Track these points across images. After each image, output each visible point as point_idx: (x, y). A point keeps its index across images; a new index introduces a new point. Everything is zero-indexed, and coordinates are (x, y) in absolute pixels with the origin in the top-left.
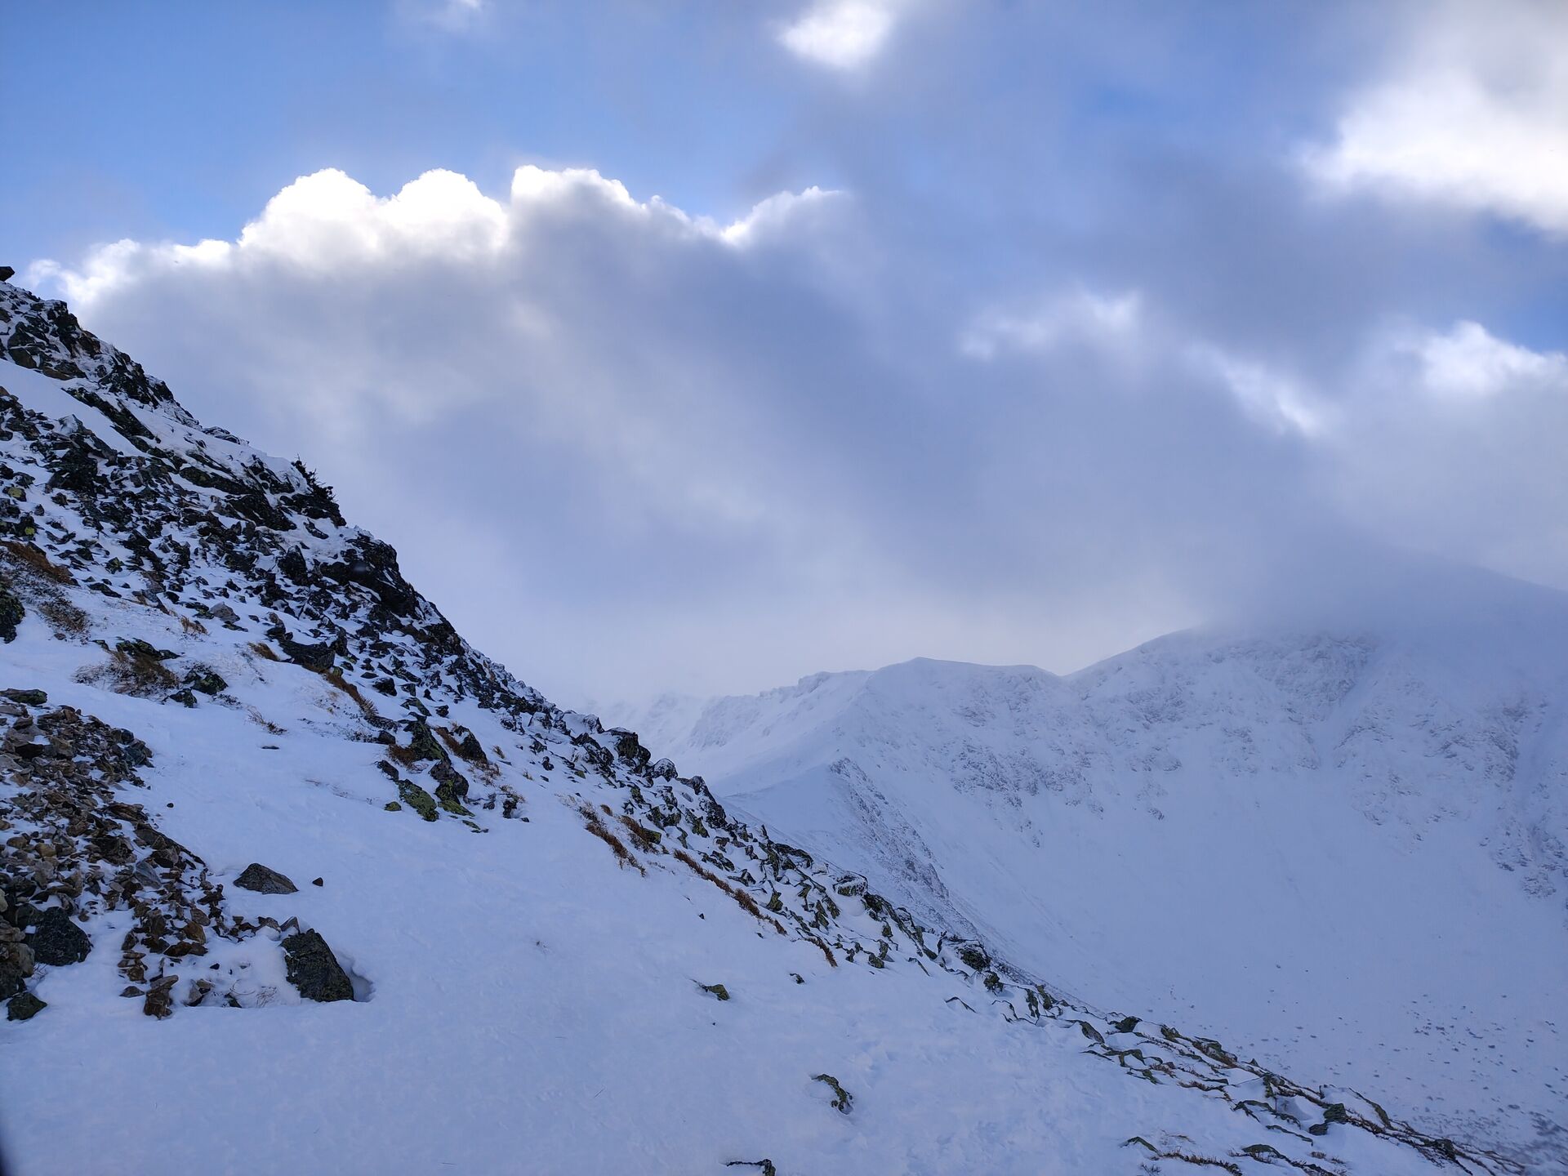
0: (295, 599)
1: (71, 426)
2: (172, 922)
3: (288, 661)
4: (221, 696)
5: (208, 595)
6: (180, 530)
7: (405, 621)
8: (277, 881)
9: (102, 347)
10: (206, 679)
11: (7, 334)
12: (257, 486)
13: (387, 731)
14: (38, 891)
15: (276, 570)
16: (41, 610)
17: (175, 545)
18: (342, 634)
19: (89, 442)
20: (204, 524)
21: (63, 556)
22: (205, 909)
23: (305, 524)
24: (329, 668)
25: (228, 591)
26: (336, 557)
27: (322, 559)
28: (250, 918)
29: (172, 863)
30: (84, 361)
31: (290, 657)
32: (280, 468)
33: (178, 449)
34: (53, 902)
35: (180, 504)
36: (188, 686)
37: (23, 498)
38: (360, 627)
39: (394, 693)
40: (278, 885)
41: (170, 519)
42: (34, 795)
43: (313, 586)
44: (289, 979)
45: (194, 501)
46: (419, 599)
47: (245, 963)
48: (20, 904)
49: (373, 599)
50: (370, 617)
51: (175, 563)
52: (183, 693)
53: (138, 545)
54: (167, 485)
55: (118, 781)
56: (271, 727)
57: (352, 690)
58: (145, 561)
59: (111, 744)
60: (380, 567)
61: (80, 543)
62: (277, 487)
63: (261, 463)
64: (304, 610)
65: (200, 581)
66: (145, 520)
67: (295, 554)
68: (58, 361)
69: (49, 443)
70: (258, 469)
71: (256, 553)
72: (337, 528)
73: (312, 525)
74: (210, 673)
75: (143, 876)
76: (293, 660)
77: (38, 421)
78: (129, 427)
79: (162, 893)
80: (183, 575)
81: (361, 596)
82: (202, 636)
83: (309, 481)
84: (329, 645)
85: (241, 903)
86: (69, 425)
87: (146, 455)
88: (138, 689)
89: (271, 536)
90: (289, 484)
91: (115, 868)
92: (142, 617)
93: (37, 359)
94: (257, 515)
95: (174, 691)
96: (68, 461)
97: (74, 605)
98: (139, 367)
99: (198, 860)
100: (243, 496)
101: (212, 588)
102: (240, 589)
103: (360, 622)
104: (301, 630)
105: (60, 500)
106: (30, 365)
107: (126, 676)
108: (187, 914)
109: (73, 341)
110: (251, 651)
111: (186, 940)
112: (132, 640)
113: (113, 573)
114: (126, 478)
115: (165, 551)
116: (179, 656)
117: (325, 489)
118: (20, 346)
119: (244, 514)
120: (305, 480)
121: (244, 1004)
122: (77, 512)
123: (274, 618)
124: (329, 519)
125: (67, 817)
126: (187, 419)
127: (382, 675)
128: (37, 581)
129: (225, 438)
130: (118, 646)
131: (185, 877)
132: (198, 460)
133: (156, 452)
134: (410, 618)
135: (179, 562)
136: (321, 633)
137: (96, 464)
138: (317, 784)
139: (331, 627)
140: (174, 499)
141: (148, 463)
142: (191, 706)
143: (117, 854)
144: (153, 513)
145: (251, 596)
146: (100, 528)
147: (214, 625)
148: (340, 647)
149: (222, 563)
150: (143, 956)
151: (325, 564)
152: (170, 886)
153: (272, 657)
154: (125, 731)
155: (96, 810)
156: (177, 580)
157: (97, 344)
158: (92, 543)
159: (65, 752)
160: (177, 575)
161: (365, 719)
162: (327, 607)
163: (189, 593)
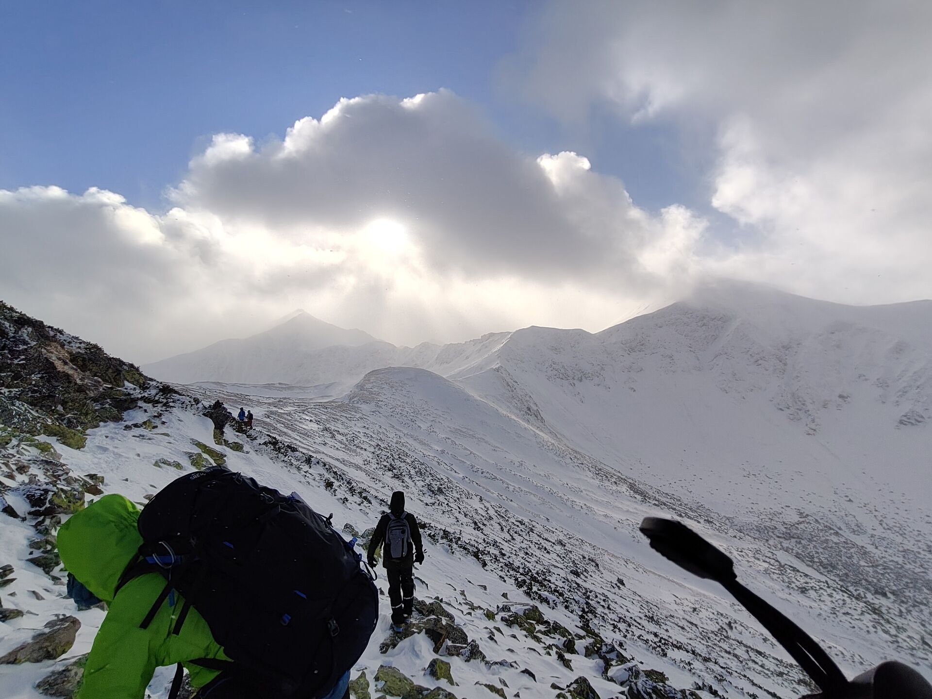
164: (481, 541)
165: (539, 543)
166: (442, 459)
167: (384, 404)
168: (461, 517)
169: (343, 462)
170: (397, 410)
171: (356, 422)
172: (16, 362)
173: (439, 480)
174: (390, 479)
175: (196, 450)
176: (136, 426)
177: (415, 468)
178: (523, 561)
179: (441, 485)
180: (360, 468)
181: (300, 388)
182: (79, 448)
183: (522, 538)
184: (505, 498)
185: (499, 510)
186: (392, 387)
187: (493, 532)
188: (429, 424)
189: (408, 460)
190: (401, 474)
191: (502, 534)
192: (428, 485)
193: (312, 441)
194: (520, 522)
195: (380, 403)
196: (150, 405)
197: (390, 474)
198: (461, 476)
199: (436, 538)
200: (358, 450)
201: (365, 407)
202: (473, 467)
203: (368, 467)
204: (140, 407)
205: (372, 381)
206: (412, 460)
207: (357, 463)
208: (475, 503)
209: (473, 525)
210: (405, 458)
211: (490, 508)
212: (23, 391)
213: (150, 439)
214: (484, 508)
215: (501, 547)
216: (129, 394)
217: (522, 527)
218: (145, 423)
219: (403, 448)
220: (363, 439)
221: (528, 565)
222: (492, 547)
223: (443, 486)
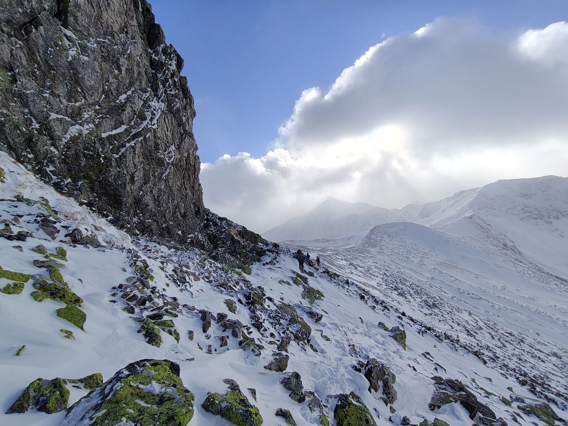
164: (475, 345)
165: (531, 352)
166: (433, 284)
167: (385, 247)
168: (455, 325)
169: (364, 284)
170: (395, 251)
171: (369, 260)
172: (222, 236)
173: (432, 298)
174: (396, 296)
175: (294, 276)
176: (267, 263)
177: (413, 289)
178: (517, 364)
179: (435, 301)
180: (376, 288)
181: (334, 240)
182: (249, 274)
183: (513, 347)
184: (491, 314)
185: (488, 322)
186: (389, 236)
187: (485, 339)
188: (420, 259)
189: (407, 284)
190: (404, 293)
191: (493, 341)
192: (425, 301)
193: (344, 271)
194: (509, 333)
195: (383, 247)
196: (271, 253)
197: (396, 292)
198: (450, 296)
199: (441, 338)
200: (373, 277)
201: (374, 250)
202: (459, 289)
203: (380, 288)
204: (267, 254)
205: (375, 233)
206: (410, 284)
207: (373, 285)
208: (465, 316)
209: (466, 332)
210: (405, 282)
211: (479, 320)
212: (226, 249)
213: (274, 270)
214: (473, 320)
215: (494, 351)
216: (262, 248)
217: (512, 338)
218: (270, 262)
219: (403, 276)
220: (375, 270)
221: (523, 368)
222: (485, 350)
223: (436, 303)
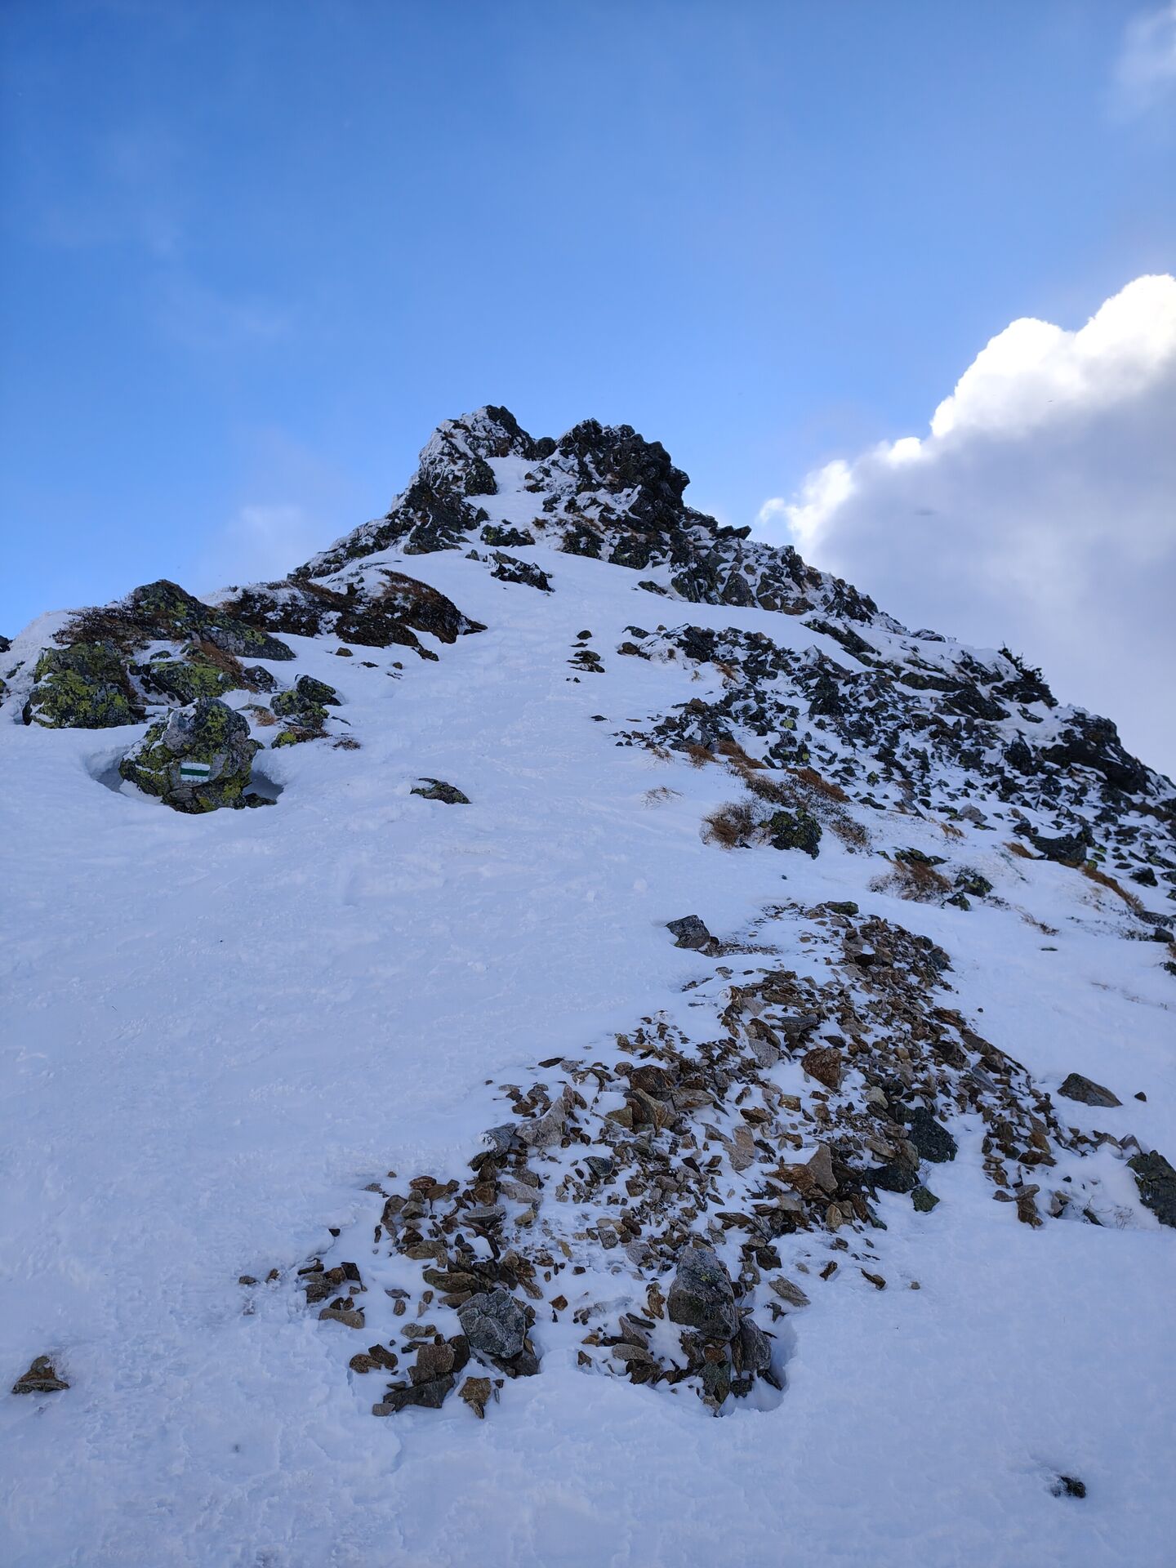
0: (1028, 790)
1: (814, 655)
2: (1016, 1129)
3: (1041, 858)
4: (990, 898)
5: (953, 797)
6: (914, 736)
7: (1136, 799)
8: (1101, 1094)
9: (823, 577)
10: (973, 882)
11: (755, 585)
12: (969, 681)
13: (1162, 927)
14: (905, 1091)
15: (1003, 763)
16: (832, 828)
17: (914, 751)
18: (1083, 822)
19: (828, 667)
20: (933, 727)
21: (834, 775)
22: (1041, 1117)
23: (1018, 710)
24: (1083, 861)
25: (969, 791)
26: (1054, 739)
27: (1040, 743)
28: (1086, 1131)
29: (999, 1068)
30: (813, 595)
31: (1042, 854)
32: (987, 659)
33: (896, 658)
34: (917, 1103)
35: (907, 710)
36: (959, 890)
37: (794, 728)
38: (1098, 812)
39: (1155, 884)
40: (1101, 1097)
41: (904, 727)
42: (880, 1002)
43: (1039, 773)
44: (1143, 1202)
45: (917, 705)
46: (1149, 773)
47: (1095, 1179)
48: (895, 1102)
49: (1099, 778)
50: (1102, 799)
51: (918, 769)
52: (958, 897)
53: (885, 756)
54: (892, 694)
55: (931, 986)
56: (1044, 927)
57: (1111, 883)
58: (895, 771)
59: (917, 951)
60: (1101, 744)
61: (843, 761)
62: (987, 678)
63: (970, 658)
64: (1040, 801)
65: (942, 784)
66: (884, 731)
67: (1019, 744)
68: (794, 599)
69: (801, 675)
70: (967, 664)
71: (982, 748)
72: (1051, 709)
73: (1025, 711)
74: (976, 875)
75: (980, 1081)
76: (1047, 856)
77: (789, 656)
78: (855, 646)
79: (1000, 1098)
80: (927, 780)
81: (1085, 777)
82: (961, 840)
83: (1017, 666)
84: (1075, 836)
85: (1072, 1114)
86: (812, 655)
87: (871, 669)
88: (920, 895)
89: (988, 728)
90: (999, 674)
91: (957, 1072)
92: (909, 827)
93: (778, 601)
94: (973, 708)
95: (949, 896)
96: (820, 688)
97: (855, 820)
98: (852, 588)
99: (1019, 1066)
100: (957, 692)
101: (953, 790)
102: (977, 787)
103: (1095, 807)
104: (1042, 821)
105: (821, 725)
106: (773, 607)
107: (908, 883)
108: (1027, 1121)
109: (802, 578)
110: (1008, 851)
111: (1034, 1149)
112: (906, 850)
113: (873, 786)
114: (862, 695)
115: (908, 759)
116: (946, 861)
117: (1034, 671)
118: (765, 594)
119: (961, 710)
120: (1013, 666)
121: (1104, 1223)
122: (835, 734)
123: (1015, 813)
124: (1041, 701)
125: (909, 1023)
126: (896, 628)
127: (1137, 864)
128: (824, 802)
129: (931, 639)
130: (897, 856)
131: (1014, 1083)
132: (914, 665)
133: (879, 665)
134: (1141, 795)
135: (921, 768)
136: (1063, 824)
137: (837, 685)
138: (1105, 987)
139: (1070, 816)
140: (900, 706)
141: (874, 676)
142: (966, 910)
143: (955, 1059)
144: (890, 723)
145: (989, 793)
146: (854, 746)
147: (965, 826)
148: (1086, 838)
149: (957, 764)
150: (1002, 1161)
151: (1044, 748)
152: (1003, 1091)
153: (1027, 855)
154: (925, 937)
155: (925, 1015)
156: (923, 785)
157: (819, 576)
158: (851, 760)
159: (887, 960)
160: (921, 781)
161: (1136, 915)
162: (1059, 795)
163: (937, 797)
